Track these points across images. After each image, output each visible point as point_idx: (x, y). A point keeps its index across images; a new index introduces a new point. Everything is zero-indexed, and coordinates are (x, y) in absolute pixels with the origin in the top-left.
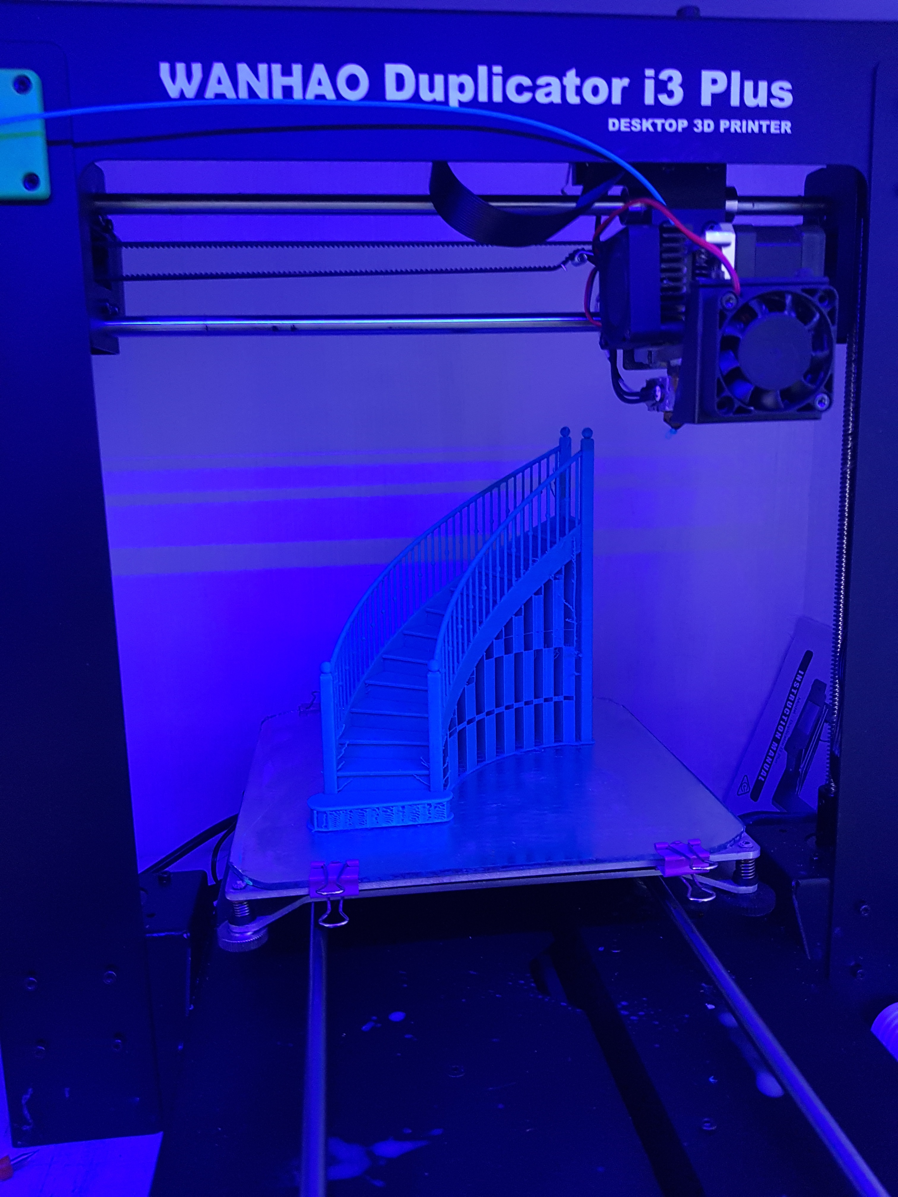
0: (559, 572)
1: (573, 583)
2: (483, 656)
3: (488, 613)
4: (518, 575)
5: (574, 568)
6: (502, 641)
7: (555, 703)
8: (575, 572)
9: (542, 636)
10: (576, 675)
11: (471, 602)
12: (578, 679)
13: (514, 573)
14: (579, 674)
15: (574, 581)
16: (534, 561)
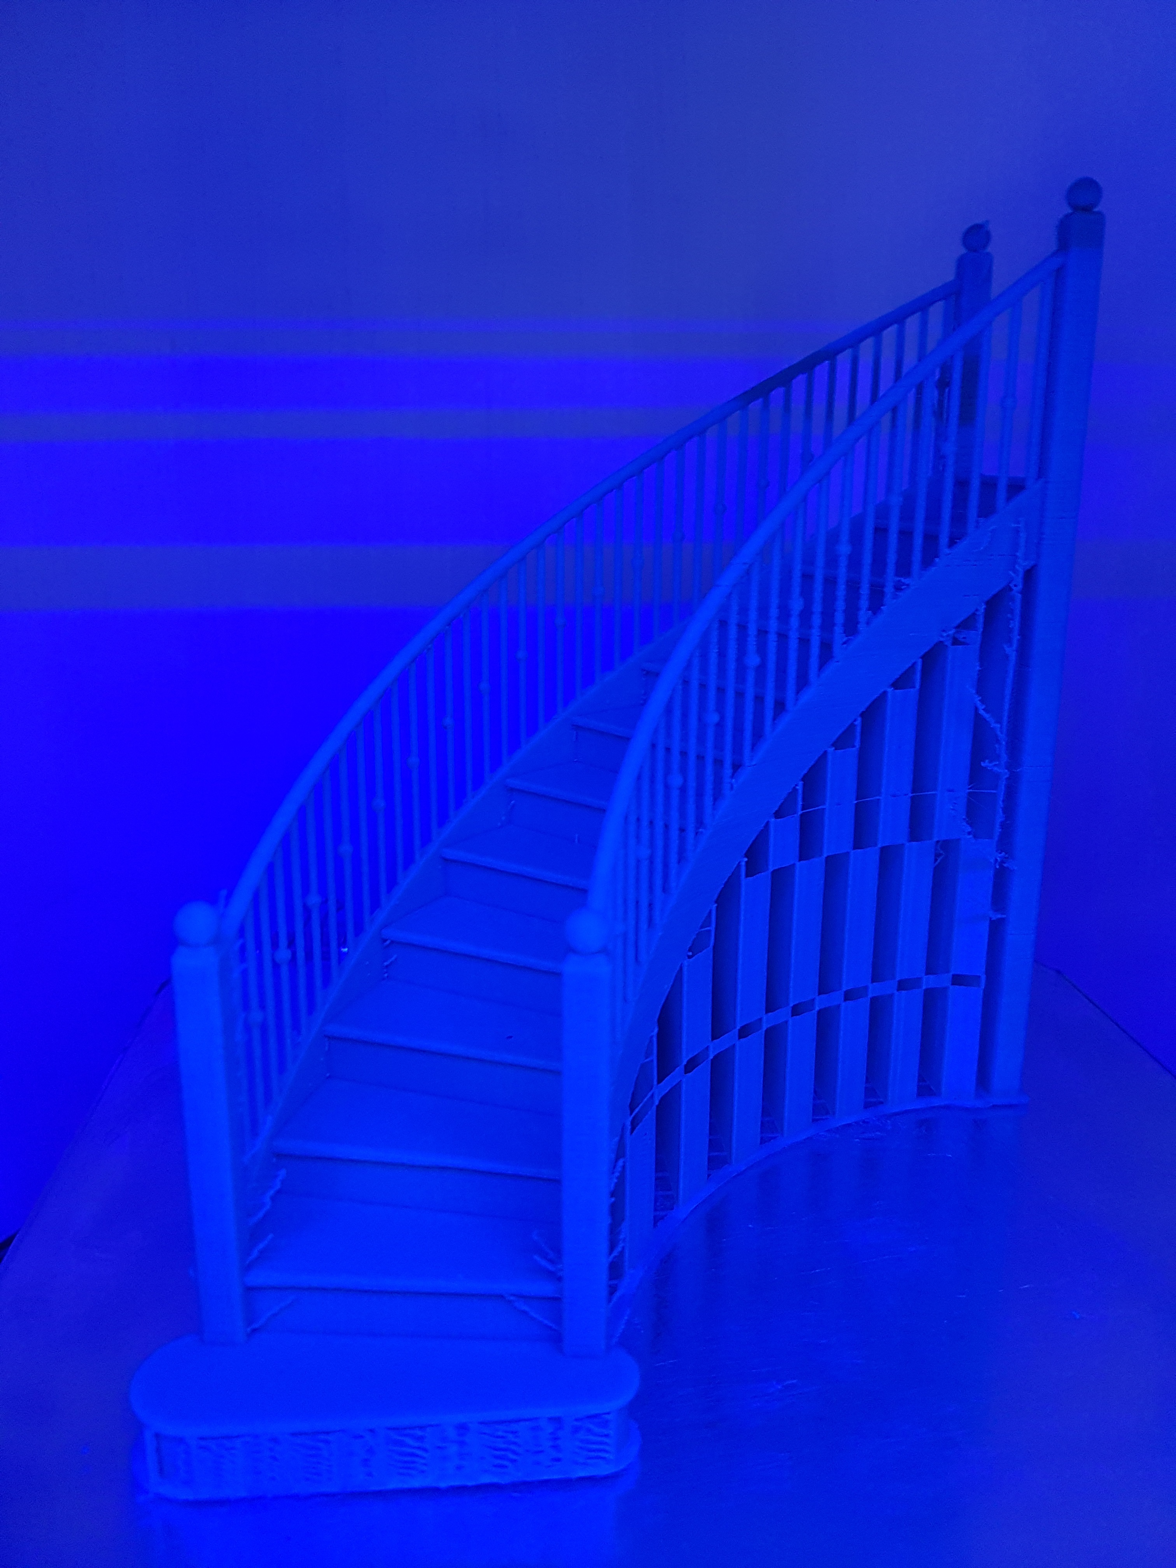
0: (966, 624)
1: (1007, 657)
2: (739, 865)
3: (758, 735)
4: (851, 628)
5: (1012, 612)
6: (793, 821)
7: (928, 993)
8: (1015, 624)
9: (905, 804)
10: (994, 918)
11: (712, 704)
12: (996, 929)
13: (840, 618)
14: (999, 916)
15: (1011, 651)
16: (898, 588)
